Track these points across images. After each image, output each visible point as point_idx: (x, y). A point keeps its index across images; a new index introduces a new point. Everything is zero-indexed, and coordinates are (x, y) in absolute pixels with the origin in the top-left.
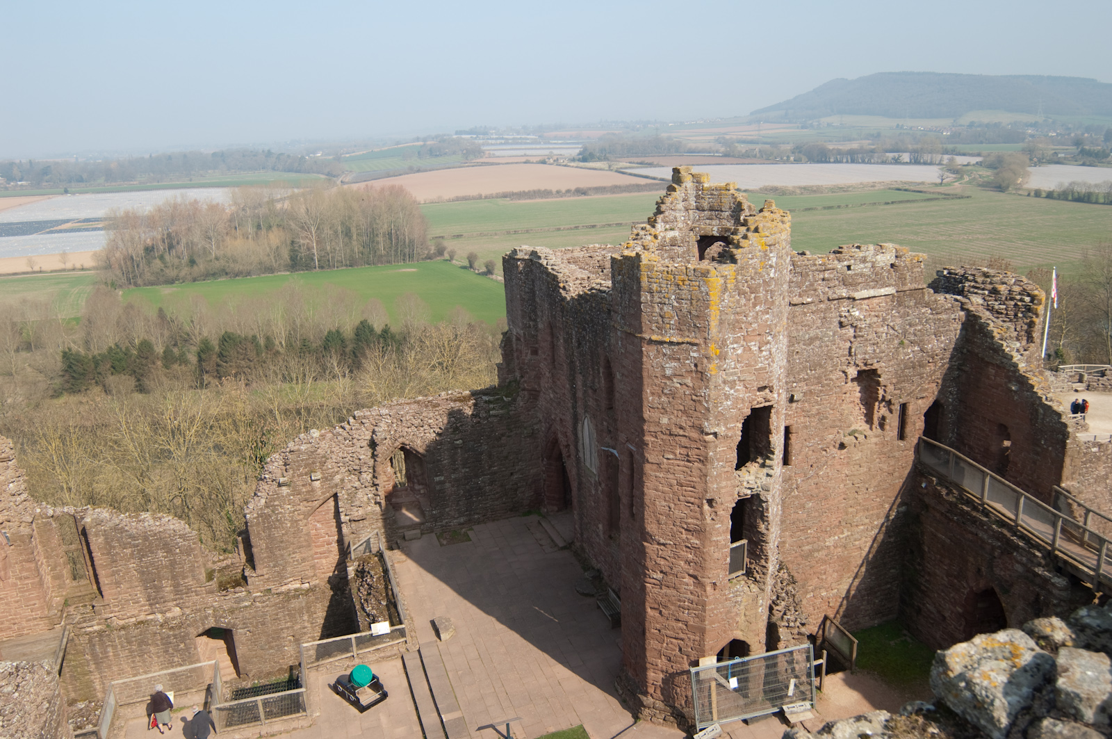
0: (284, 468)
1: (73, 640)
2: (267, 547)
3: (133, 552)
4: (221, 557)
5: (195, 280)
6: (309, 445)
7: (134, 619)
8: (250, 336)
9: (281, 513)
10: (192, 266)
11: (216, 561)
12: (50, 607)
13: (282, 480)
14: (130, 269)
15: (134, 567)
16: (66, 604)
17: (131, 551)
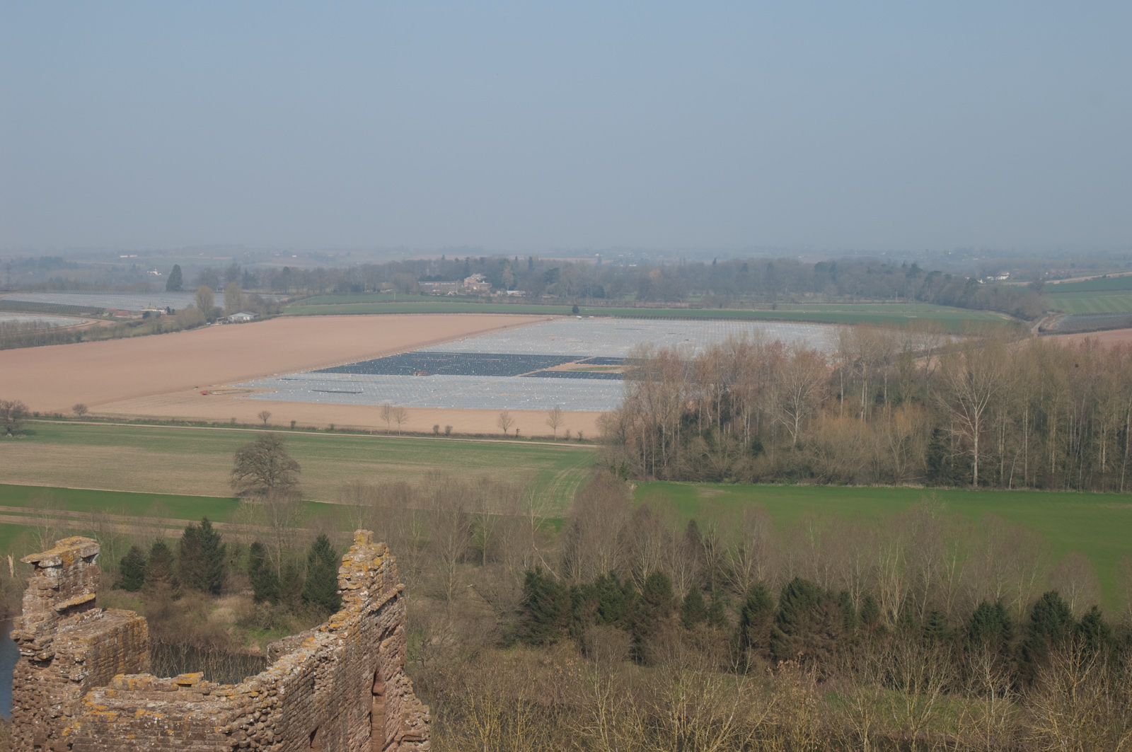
5: (756, 480)
8: (838, 592)
10: (756, 455)
14: (654, 449)
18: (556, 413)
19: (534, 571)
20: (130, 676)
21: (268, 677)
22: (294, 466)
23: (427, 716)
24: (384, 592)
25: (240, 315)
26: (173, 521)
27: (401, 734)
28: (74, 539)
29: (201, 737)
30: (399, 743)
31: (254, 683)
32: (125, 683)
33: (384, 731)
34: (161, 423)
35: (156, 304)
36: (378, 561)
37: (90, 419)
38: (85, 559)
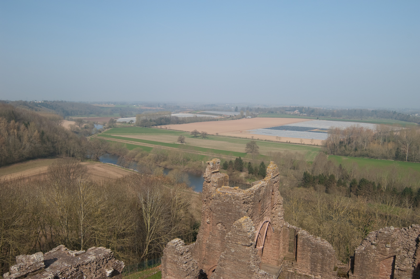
0: (375, 238)
1: (283, 272)
2: (360, 267)
3: (311, 249)
4: (341, 264)
5: (355, 156)
6: (388, 232)
7: (304, 273)
8: (372, 182)
9: (370, 255)
10: (356, 151)
11: (339, 264)
12: (279, 258)
13: (373, 242)
14: (333, 148)
15: (309, 255)
16: (284, 259)
17: (310, 249)
18: (312, 140)
19: (306, 172)
20: (225, 186)
21: (252, 189)
22: (258, 147)
23: (282, 200)
24: (276, 174)
25: (249, 117)
26: (234, 157)
27: (277, 203)
28: (216, 159)
29: (238, 199)
30: (276, 205)
31: (249, 190)
33: (274, 202)
34: (232, 137)
35: (232, 114)
36: (275, 168)
37: (219, 136)
38: (218, 163)
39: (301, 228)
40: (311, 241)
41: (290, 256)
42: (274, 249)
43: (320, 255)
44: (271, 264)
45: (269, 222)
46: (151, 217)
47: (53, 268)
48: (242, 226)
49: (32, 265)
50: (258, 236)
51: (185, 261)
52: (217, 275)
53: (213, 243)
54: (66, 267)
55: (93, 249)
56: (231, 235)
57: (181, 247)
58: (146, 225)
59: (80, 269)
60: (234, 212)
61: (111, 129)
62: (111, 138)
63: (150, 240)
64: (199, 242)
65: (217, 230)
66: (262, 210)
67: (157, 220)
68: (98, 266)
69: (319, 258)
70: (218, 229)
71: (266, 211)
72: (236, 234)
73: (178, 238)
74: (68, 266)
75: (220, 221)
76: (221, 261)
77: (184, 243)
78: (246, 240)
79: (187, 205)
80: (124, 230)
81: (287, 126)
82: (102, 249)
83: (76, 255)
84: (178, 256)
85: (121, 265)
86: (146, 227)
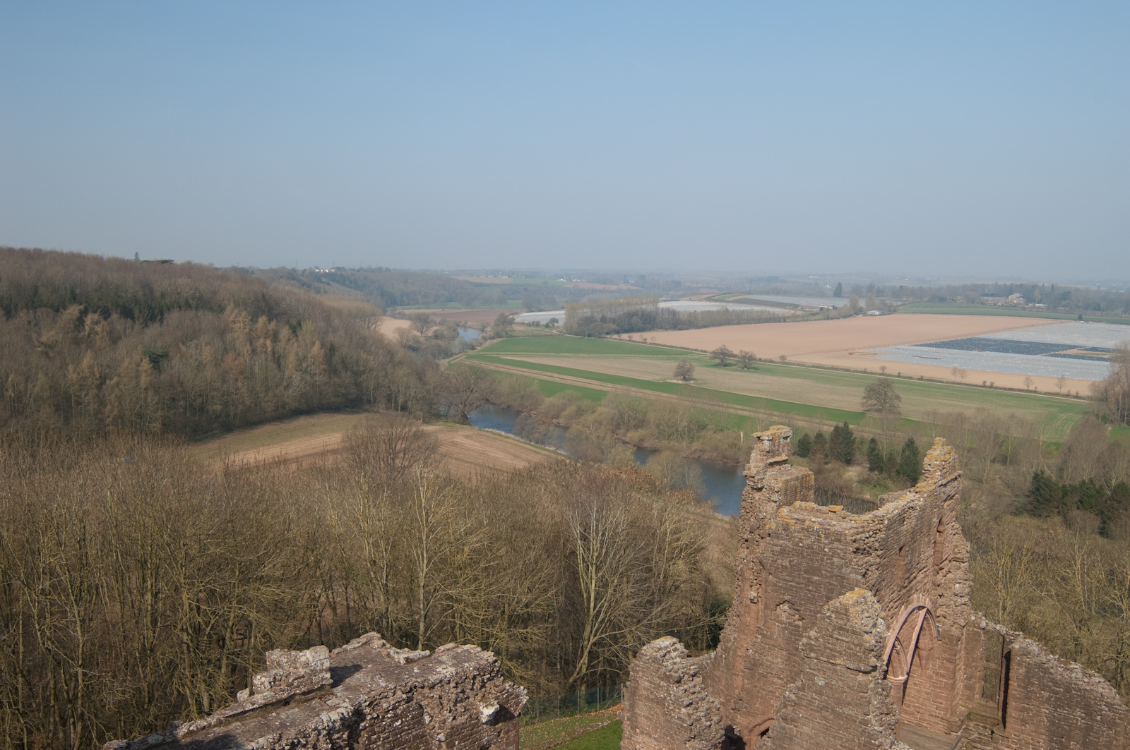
15: (1046, 713)
16: (969, 717)
17: (1049, 696)
18: (1062, 380)
19: (1039, 472)
20: (803, 503)
21: (879, 513)
22: (898, 398)
23: (968, 548)
24: (950, 474)
25: (873, 311)
26: (828, 422)
27: (952, 556)
28: (779, 426)
29: (839, 541)
30: (950, 561)
31: (871, 516)
32: (800, 506)
33: (942, 553)
34: (825, 368)
35: (827, 303)
36: (948, 456)
37: (788, 363)
38: (784, 438)
39: (1021, 633)
40: (1051, 673)
41: (985, 711)
42: (939, 688)
43: (1080, 716)
44: (927, 727)
45: (925, 610)
46: (600, 574)
47: (351, 688)
48: (849, 616)
49: (303, 677)
50: (894, 646)
51: (686, 699)
52: (774, 744)
53: (765, 656)
54: (383, 689)
55: (448, 650)
56: (817, 639)
57: (678, 660)
58: (585, 597)
59: (417, 696)
60: (828, 574)
61: (500, 340)
62: (500, 365)
63: (595, 636)
64: (726, 650)
65: (778, 622)
66: (908, 575)
67: (615, 584)
68: (460, 693)
69: (1076, 724)
70: (780, 619)
71: (918, 578)
72: (831, 636)
73: (669, 637)
74: (387, 686)
75: (786, 598)
76: (785, 707)
77: (686, 651)
78: (859, 656)
79: (695, 549)
80: (527, 606)
81: (984, 340)
82: (472, 651)
83: (408, 660)
84: (668, 685)
85: (517, 696)
86: (585, 600)
